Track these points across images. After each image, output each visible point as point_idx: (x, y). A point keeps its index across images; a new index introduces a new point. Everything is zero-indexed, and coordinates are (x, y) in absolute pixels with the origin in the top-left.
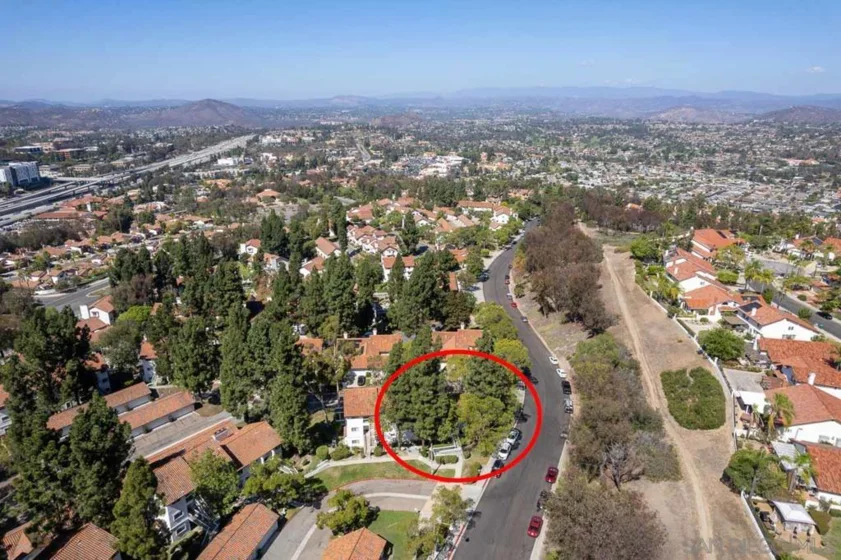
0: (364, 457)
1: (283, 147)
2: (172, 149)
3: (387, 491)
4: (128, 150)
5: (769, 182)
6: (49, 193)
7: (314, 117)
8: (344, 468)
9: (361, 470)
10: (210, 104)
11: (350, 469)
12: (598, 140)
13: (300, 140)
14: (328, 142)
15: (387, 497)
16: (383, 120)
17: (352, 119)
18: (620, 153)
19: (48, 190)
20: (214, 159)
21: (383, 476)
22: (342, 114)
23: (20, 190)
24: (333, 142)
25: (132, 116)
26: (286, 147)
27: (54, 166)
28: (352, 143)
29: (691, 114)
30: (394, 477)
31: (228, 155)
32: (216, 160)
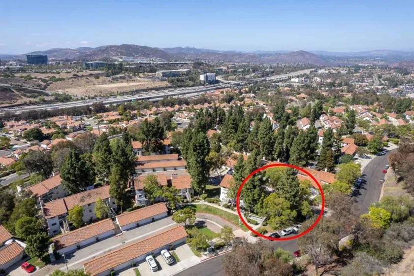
0: (219, 206)
1: (328, 75)
2: (273, 72)
3: (216, 222)
4: (254, 71)
6: (216, 86)
7: (356, 61)
8: (208, 206)
9: (214, 210)
10: (302, 53)
11: (210, 208)
13: (339, 72)
14: (355, 75)
15: (214, 224)
16: (400, 64)
17: (380, 63)
19: (215, 85)
20: (290, 78)
21: (221, 216)
22: (375, 60)
23: (207, 84)
24: (358, 74)
25: (266, 57)
26: (330, 75)
27: (223, 76)
28: (370, 76)
30: (225, 219)
31: (298, 77)
32: (290, 79)
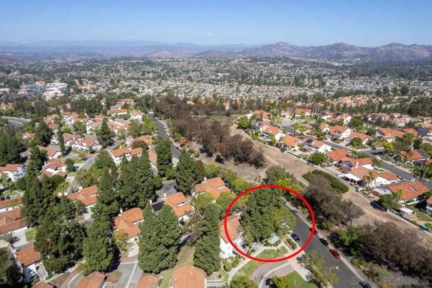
5: (217, 84)
12: (132, 68)
18: (147, 75)
29: (168, 53)
